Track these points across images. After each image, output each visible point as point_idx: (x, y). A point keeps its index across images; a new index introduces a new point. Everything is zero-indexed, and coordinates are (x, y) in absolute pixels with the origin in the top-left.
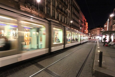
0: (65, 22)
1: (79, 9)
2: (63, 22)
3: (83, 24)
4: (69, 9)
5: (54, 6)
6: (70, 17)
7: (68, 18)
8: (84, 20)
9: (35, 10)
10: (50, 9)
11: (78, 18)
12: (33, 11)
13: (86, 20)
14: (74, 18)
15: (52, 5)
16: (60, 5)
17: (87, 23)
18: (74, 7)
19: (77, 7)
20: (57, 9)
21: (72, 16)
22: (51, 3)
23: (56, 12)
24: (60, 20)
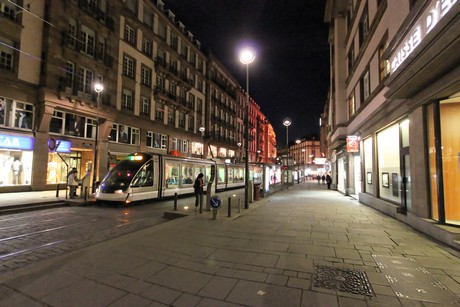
2: (177, 126)
3: (255, 130)
4: (200, 90)
5: (146, 85)
6: (203, 112)
7: (195, 115)
8: (258, 118)
9: (88, 104)
10: (134, 93)
11: (233, 113)
12: (79, 106)
13: (263, 118)
14: (216, 115)
15: (142, 84)
16: (167, 81)
17: (270, 126)
18: (215, 80)
19: (226, 80)
20: (156, 93)
21: (211, 109)
22: (138, 78)
23: (153, 102)
24: (166, 122)
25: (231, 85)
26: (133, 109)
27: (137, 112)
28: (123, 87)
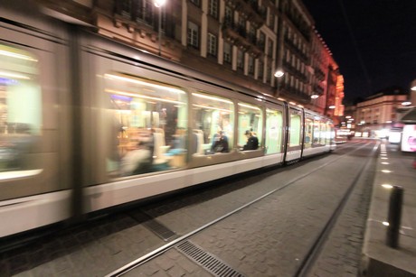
0: (253, 74)
1: (309, 23)
2: (246, 73)
3: (325, 83)
4: (272, 28)
5: (213, 17)
6: (274, 57)
7: (266, 60)
8: (330, 68)
9: (149, 35)
10: (200, 27)
11: (305, 60)
12: (139, 39)
13: (335, 67)
14: (288, 60)
15: (209, 15)
16: (236, 14)
17: (340, 79)
18: (289, 16)
19: (300, 16)
20: (224, 28)
21: (282, 53)
22: (205, 8)
23: (221, 41)
24: (234, 67)
25: (305, 23)
26: (198, 49)
27: (203, 53)
28: (189, 19)
